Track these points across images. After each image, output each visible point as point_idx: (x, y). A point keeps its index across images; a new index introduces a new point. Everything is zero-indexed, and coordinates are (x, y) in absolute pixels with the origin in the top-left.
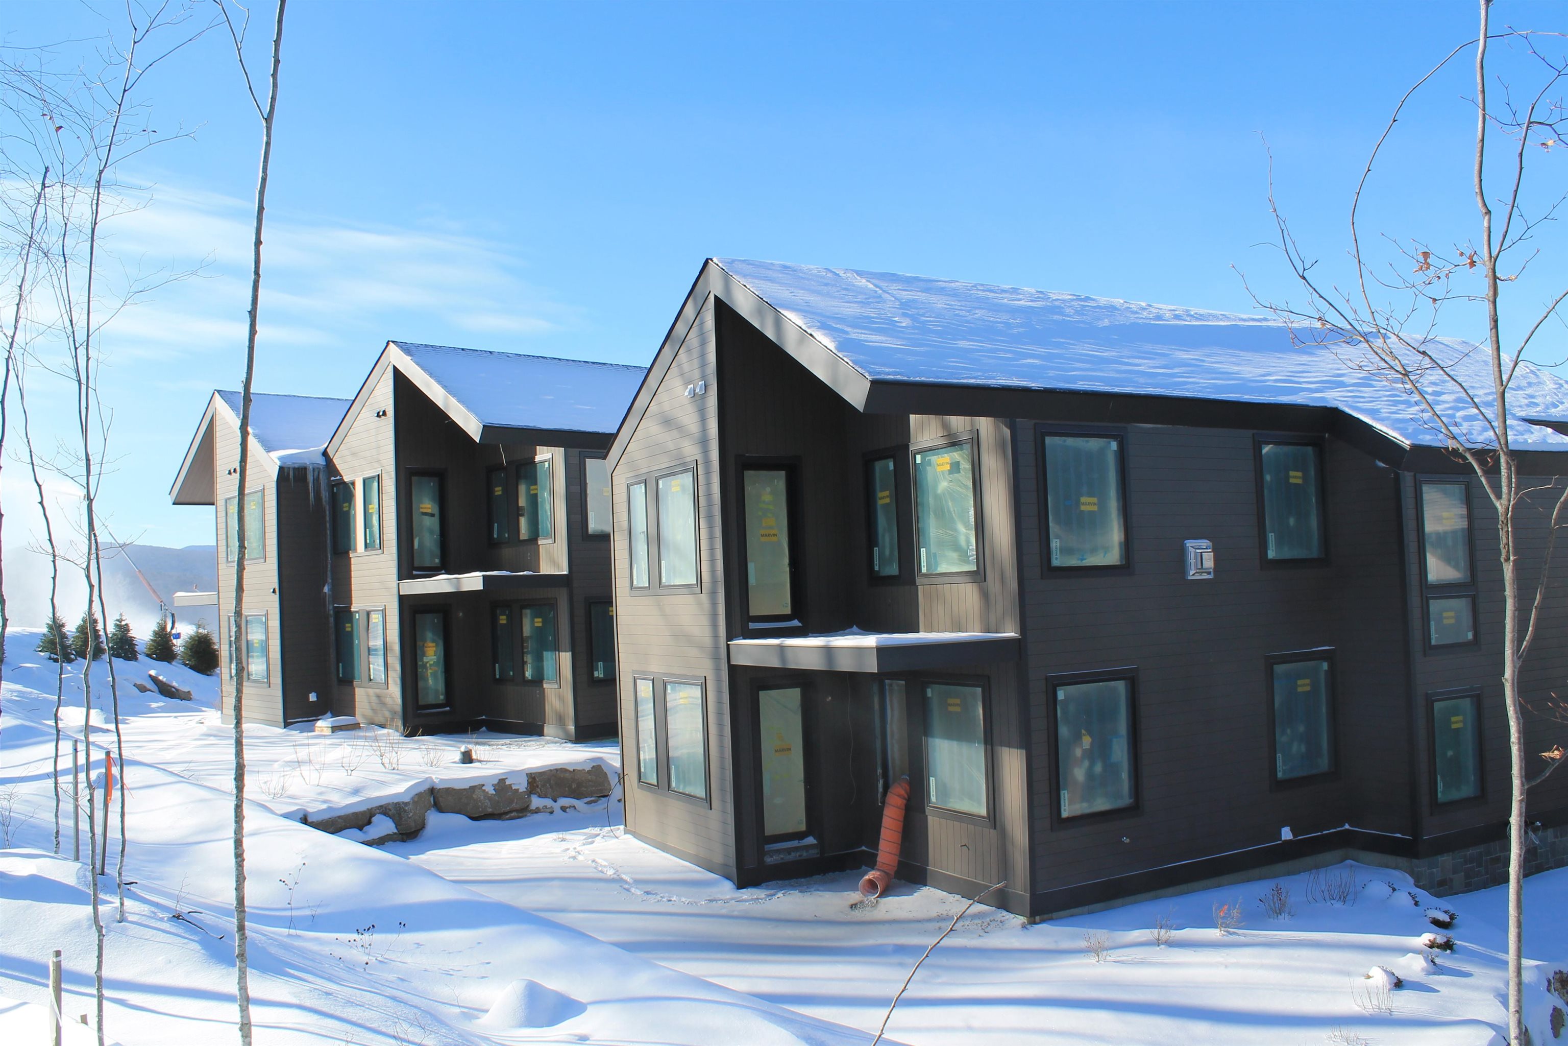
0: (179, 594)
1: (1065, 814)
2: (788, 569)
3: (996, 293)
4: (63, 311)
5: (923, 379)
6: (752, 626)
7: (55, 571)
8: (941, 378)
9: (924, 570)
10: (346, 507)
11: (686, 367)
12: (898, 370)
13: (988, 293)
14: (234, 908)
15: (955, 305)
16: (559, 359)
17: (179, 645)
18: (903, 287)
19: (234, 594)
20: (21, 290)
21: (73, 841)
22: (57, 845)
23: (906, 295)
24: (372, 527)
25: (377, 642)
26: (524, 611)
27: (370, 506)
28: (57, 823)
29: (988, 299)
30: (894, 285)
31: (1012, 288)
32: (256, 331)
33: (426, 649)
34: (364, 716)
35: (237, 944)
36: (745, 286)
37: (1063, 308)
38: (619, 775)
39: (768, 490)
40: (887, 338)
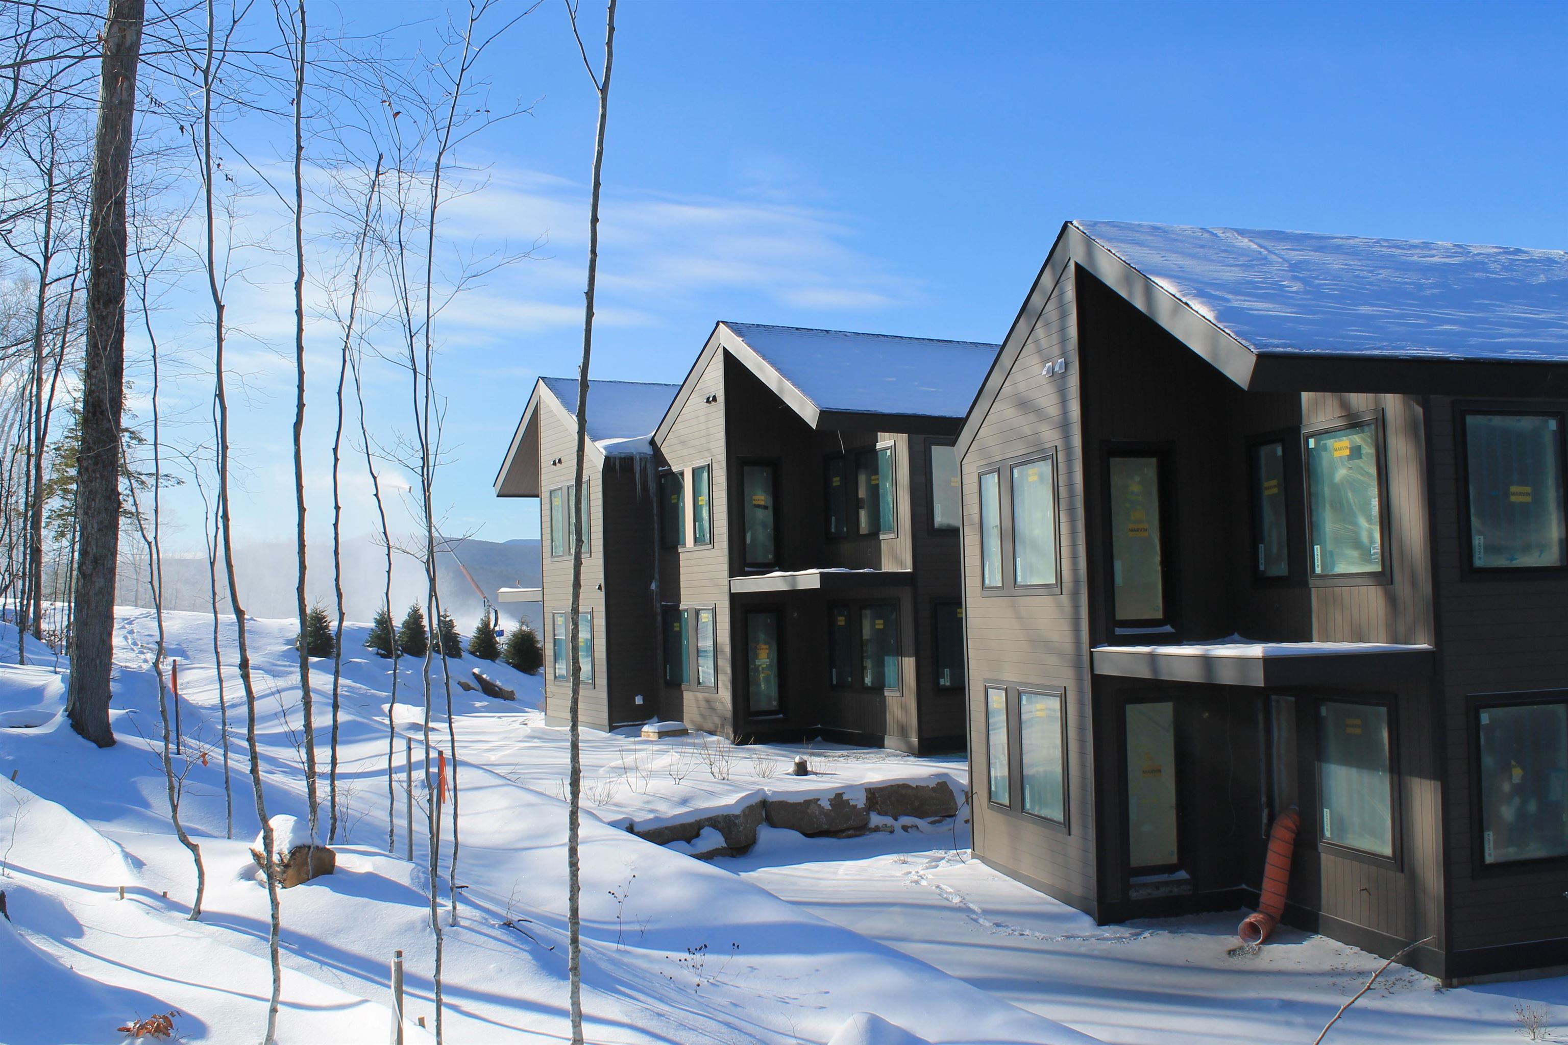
0: (503, 590)
1: (1489, 859)
2: (1159, 568)
3: (1403, 249)
4: (400, 298)
5: (1318, 351)
6: (1119, 631)
7: (390, 564)
8: (1339, 350)
9: (1318, 570)
10: (674, 499)
11: (1044, 343)
12: (1288, 342)
13: (1394, 250)
14: (568, 920)
15: (1354, 265)
16: (901, 337)
17: (502, 642)
18: (1292, 246)
19: (571, 590)
20: (356, 279)
21: (407, 841)
22: (391, 844)
23: (1295, 256)
24: (701, 520)
25: (706, 643)
26: (863, 612)
27: (700, 498)
28: (391, 822)
29: (1393, 256)
30: (1282, 244)
31: (1423, 242)
32: (594, 314)
33: (758, 651)
34: (692, 722)
35: (570, 957)
36: (1109, 250)
37: (1488, 264)
38: (966, 794)
39: (1137, 479)
40: (1275, 306)
